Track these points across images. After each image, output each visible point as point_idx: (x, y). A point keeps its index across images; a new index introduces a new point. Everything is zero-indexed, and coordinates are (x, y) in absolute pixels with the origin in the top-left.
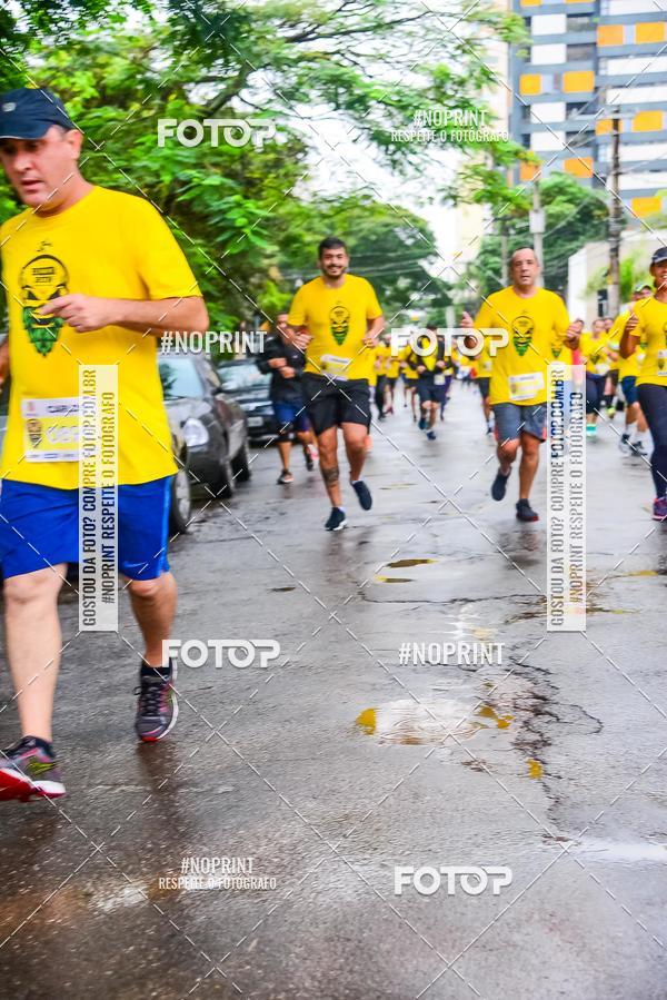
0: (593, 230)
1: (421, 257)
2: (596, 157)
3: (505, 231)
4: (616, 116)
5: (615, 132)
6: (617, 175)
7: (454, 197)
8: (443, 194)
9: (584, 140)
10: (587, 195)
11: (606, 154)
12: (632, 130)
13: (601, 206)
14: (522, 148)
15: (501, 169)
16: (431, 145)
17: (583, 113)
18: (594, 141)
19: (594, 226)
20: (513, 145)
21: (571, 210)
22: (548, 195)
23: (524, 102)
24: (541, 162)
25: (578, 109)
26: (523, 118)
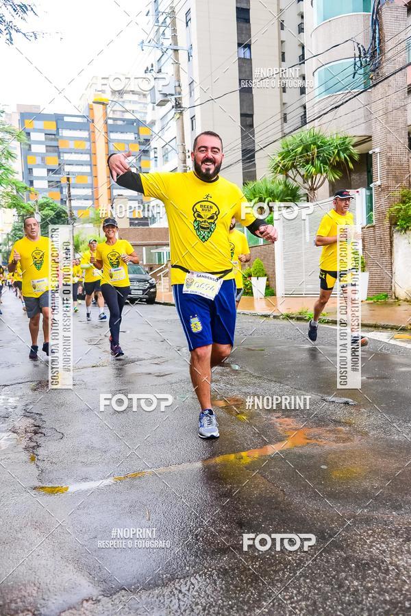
0: (62, 222)
2: (62, 192)
4: (68, 176)
5: (68, 183)
6: (70, 200)
9: (55, 184)
10: (58, 208)
11: (65, 191)
12: (76, 182)
13: (65, 213)
14: (28, 186)
15: (20, 194)
17: (54, 174)
18: (61, 185)
19: (62, 220)
20: (25, 185)
21: (52, 213)
22: (42, 206)
23: (29, 167)
24: (38, 192)
25: (52, 172)
26: (30, 173)
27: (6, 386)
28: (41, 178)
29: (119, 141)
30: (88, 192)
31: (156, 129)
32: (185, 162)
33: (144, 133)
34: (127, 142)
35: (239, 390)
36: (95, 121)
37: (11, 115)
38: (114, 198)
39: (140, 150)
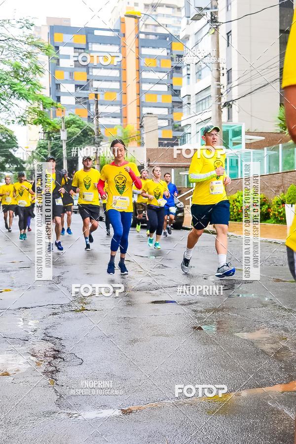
0: (89, 141)
1: (10, 148)
2: (89, 109)
3: (49, 138)
4: (96, 92)
5: (96, 99)
6: (98, 117)
7: (24, 121)
8: (20, 119)
9: (83, 101)
10: (85, 125)
11: (93, 108)
12: (104, 99)
13: (92, 131)
14: (55, 102)
15: (47, 110)
16: (13, 97)
17: (82, 90)
18: (88, 102)
19: (89, 139)
20: (51, 100)
21: (79, 131)
22: (68, 124)
23: (57, 82)
24: (65, 109)
25: (80, 88)
26: (57, 89)
27: (26, 308)
28: (69, 94)
29: (150, 57)
30: (116, 109)
31: (190, 44)
32: (218, 80)
33: (177, 48)
34: (158, 58)
35: (267, 322)
36: (127, 35)
37: (40, 28)
38: (143, 117)
39: (172, 67)
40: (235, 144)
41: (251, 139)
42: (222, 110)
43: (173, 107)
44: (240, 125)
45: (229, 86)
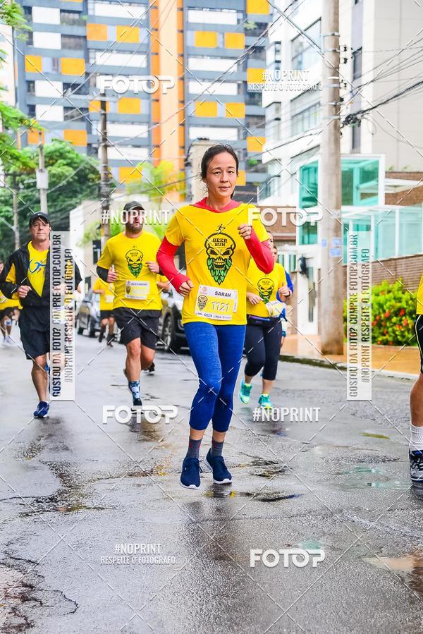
0: (89, 190)
2: (89, 131)
3: (15, 185)
4: (103, 99)
5: (103, 112)
6: (106, 147)
9: (77, 114)
10: (82, 161)
11: (97, 128)
12: (117, 112)
13: (94, 171)
14: (26, 117)
15: (10, 132)
17: (77, 93)
18: (88, 116)
19: (89, 187)
20: (20, 113)
21: (70, 172)
22: (51, 158)
23: (29, 78)
24: (44, 130)
25: (73, 90)
26: (29, 91)
28: (51, 101)
29: (205, 28)
30: (140, 131)
32: (336, 71)
33: (256, 10)
34: (221, 29)
38: (191, 146)
39: (247, 47)
40: (364, 196)
41: (395, 186)
42: (342, 130)
43: (248, 125)
44: (376, 159)
45: (356, 83)
